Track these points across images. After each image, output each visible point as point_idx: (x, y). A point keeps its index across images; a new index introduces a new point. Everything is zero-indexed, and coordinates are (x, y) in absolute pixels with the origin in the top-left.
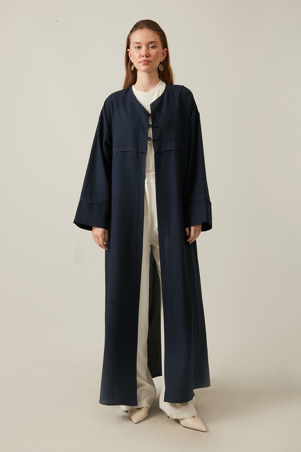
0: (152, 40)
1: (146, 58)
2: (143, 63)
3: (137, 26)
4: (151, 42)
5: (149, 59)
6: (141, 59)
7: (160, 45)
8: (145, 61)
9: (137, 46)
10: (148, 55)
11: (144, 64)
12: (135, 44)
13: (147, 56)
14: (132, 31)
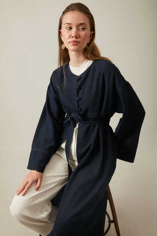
0: (82, 22)
1: (75, 39)
2: (72, 43)
3: (69, 9)
4: (81, 24)
5: (78, 40)
6: (71, 40)
7: (88, 27)
8: (74, 42)
9: (68, 26)
10: (78, 36)
11: (74, 45)
12: (66, 25)
13: (76, 37)
14: (64, 13)
